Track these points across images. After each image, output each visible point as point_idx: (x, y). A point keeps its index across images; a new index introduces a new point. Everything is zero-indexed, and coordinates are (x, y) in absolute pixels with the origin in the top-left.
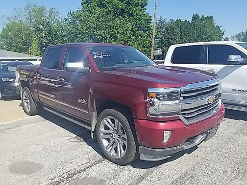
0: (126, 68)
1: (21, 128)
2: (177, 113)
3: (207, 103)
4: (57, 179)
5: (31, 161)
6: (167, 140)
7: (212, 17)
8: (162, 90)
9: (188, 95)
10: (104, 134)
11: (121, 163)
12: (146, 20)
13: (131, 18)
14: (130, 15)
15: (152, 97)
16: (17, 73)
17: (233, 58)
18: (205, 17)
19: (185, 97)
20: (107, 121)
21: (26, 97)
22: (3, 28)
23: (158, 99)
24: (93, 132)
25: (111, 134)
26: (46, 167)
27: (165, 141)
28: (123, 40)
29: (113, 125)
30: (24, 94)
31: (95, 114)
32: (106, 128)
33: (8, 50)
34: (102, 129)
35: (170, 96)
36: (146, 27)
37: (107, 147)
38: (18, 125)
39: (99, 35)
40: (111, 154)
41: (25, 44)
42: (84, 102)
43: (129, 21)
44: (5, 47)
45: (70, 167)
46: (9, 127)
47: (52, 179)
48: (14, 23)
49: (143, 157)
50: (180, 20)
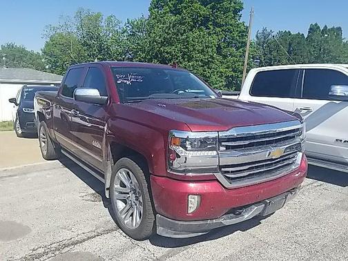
0: (156, 100)
1: (28, 175)
3: (267, 157)
4: (41, 251)
5: (19, 222)
6: (194, 209)
7: (339, 29)
9: (234, 144)
10: (121, 193)
12: (240, 32)
13: (218, 29)
17: (339, 90)
18: (329, 27)
19: (228, 148)
21: (43, 134)
22: (47, 42)
23: (183, 147)
24: (107, 189)
25: (128, 193)
26: (34, 232)
27: (191, 211)
30: (41, 131)
31: (110, 163)
32: (123, 185)
34: (117, 186)
35: (203, 144)
36: (239, 43)
37: (121, 213)
38: (25, 172)
39: (167, 53)
40: (126, 222)
43: (215, 33)
44: (47, 67)
45: (66, 236)
46: (12, 174)
47: (34, 250)
48: (61, 35)
49: (160, 231)
50: (289, 32)
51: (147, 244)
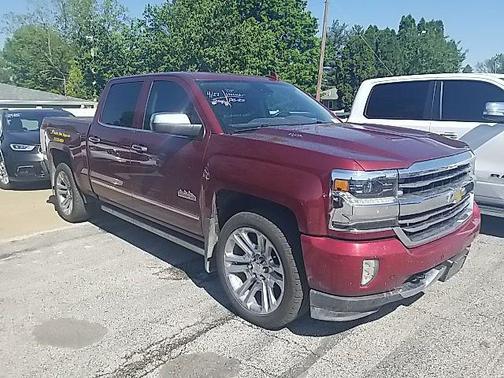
0: (280, 128)
1: (55, 248)
2: (392, 224)
3: (449, 202)
4: (138, 358)
5: (80, 318)
6: (369, 280)
7: (441, 22)
8: (359, 175)
9: (412, 186)
10: (234, 263)
11: (270, 324)
12: (306, 27)
13: (275, 22)
14: (272, 16)
15: (339, 189)
16: (43, 133)
17: (495, 108)
18: (427, 21)
19: (405, 191)
20: (240, 237)
21: (62, 183)
22: (8, 39)
23: (353, 193)
24: (209, 260)
25: (248, 264)
26: (111, 331)
27: (364, 281)
28: (258, 67)
29: (253, 246)
30: (59, 178)
31: (214, 222)
32: (239, 251)
33: (18, 85)
34: (229, 254)
35: (377, 188)
36: (305, 41)
37: (239, 291)
38: (48, 242)
39: (210, 57)
40: (249, 305)
41: (53, 72)
42: (191, 196)
43: (270, 28)
44: (11, 79)
45: (163, 333)
46: (29, 247)
47: (127, 358)
48: (31, 28)
49: (317, 313)
50: (376, 27)
51: (286, 333)
